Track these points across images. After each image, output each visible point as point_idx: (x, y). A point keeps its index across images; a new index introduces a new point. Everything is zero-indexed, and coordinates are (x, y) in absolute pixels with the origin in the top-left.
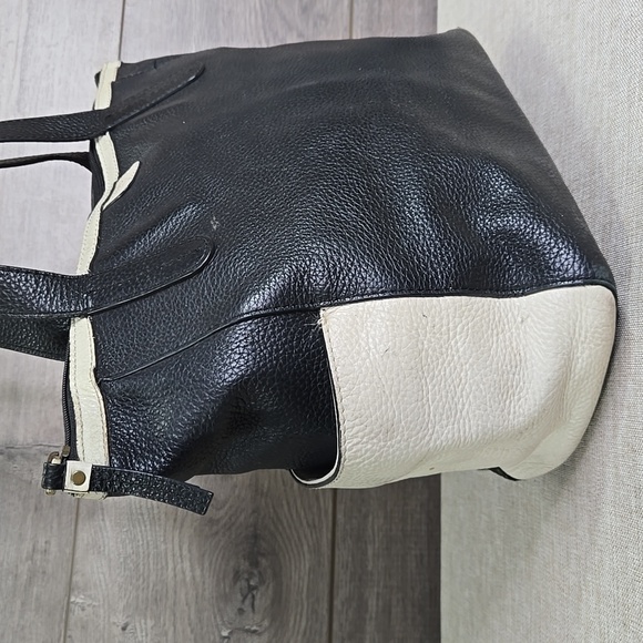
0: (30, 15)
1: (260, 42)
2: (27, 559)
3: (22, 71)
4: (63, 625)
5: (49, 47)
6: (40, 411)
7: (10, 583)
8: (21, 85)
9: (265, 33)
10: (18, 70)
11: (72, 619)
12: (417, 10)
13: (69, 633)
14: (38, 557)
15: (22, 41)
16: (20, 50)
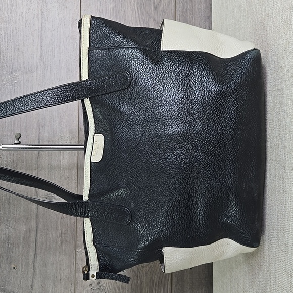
0: (42, 17)
1: (138, 24)
2: (59, 237)
3: (41, 43)
4: (74, 260)
5: (51, 31)
6: (60, 182)
7: (54, 245)
8: (41, 49)
9: (140, 20)
10: (40, 42)
11: (78, 257)
12: (203, 5)
13: (77, 262)
14: (63, 235)
15: (40, 29)
16: (40, 33)
